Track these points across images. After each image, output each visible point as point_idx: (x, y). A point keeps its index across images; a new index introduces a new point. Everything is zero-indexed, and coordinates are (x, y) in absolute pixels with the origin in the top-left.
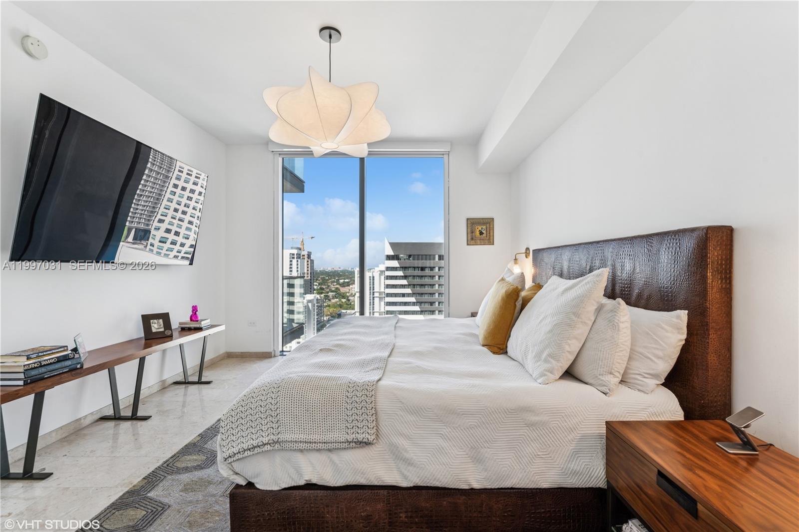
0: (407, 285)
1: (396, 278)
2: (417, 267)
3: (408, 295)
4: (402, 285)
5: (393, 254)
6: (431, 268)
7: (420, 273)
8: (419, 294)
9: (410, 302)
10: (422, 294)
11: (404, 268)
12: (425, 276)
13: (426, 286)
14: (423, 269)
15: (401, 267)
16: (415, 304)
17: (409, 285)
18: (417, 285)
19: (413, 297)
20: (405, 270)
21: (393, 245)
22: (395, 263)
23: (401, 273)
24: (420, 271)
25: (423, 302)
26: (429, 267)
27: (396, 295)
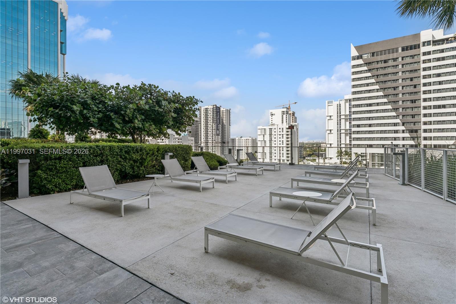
0: (371, 76)
1: (361, 72)
2: (380, 61)
3: (372, 84)
4: (367, 77)
5: (358, 55)
6: (394, 59)
7: (383, 65)
8: (382, 82)
9: (374, 90)
10: (386, 81)
11: (367, 64)
12: (388, 67)
13: (389, 75)
14: (385, 61)
15: (365, 64)
16: (379, 90)
17: (373, 76)
18: (381, 75)
19: (376, 85)
20: (369, 65)
21: (357, 48)
22: (360, 62)
23: (365, 68)
24: (383, 64)
25: (386, 88)
26: (392, 59)
27: (361, 85)
